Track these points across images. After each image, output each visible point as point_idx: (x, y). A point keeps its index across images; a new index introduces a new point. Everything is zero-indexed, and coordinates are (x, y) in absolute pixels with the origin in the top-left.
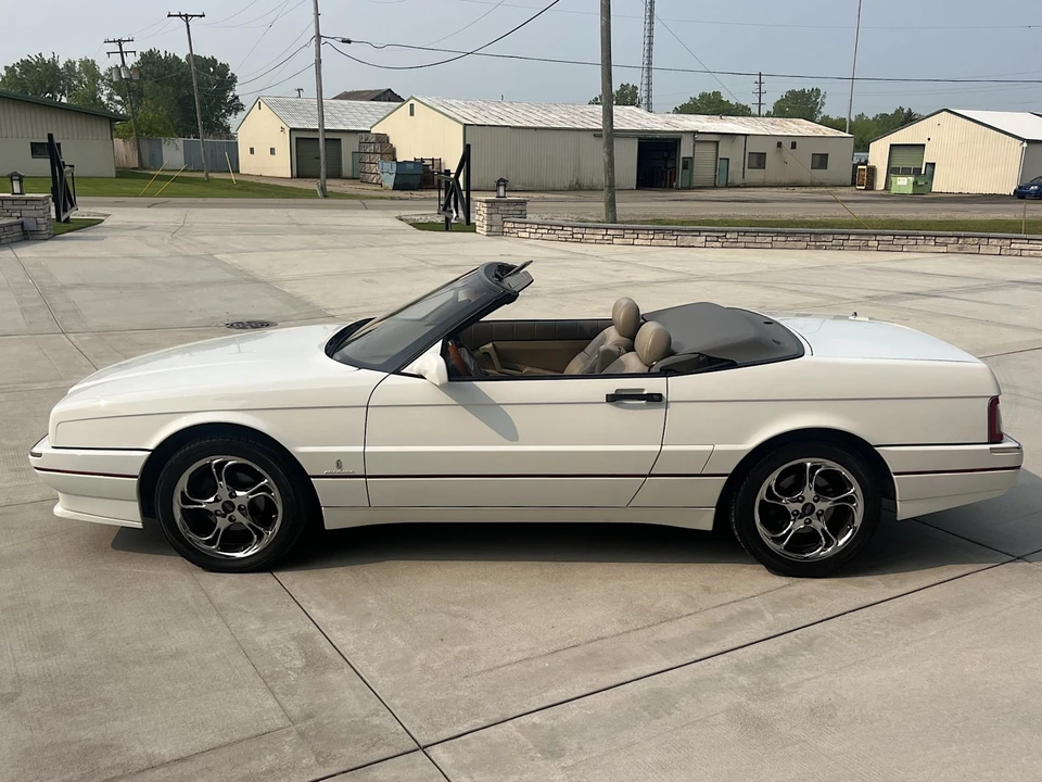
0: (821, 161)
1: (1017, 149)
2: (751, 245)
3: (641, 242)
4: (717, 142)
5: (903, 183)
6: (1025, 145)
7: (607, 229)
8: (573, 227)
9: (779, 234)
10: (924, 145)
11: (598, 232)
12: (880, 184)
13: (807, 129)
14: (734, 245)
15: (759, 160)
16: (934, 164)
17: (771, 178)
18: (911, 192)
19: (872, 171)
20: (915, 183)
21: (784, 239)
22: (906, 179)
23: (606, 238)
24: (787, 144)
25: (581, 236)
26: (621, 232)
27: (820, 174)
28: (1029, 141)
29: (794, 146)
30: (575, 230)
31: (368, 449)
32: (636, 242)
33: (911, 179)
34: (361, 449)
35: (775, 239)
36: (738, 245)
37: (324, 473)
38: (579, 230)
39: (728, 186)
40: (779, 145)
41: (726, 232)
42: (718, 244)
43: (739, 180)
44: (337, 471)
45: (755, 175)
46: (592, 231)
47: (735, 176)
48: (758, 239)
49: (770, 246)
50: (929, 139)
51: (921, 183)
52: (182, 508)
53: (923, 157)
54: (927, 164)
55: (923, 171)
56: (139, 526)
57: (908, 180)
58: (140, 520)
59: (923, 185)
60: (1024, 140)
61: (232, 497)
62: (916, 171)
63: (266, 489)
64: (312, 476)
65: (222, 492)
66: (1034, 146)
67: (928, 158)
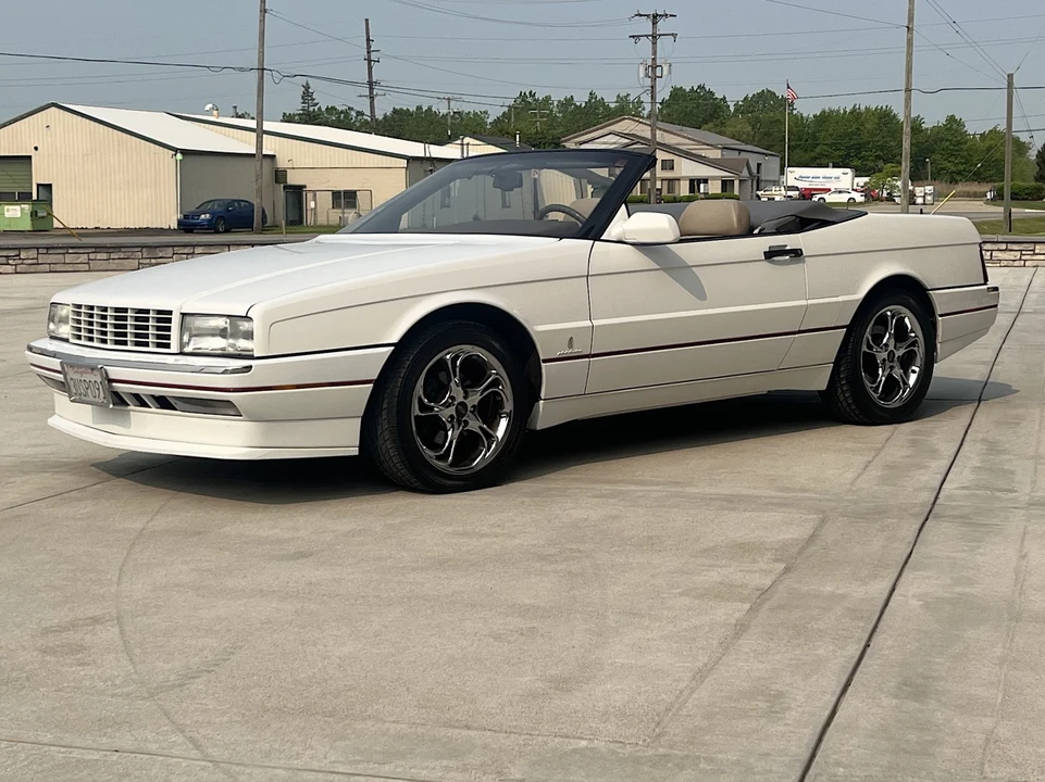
1: (168, 165)
2: (59, 268)
6: (179, 156)
9: (98, 248)
10: (30, 157)
14: (33, 268)
16: (50, 186)
18: (29, 229)
20: (34, 214)
21: (105, 256)
22: (18, 208)
28: (184, 152)
31: (596, 323)
33: (27, 207)
34: (588, 323)
35: (92, 256)
36: (40, 267)
37: (557, 355)
41: (19, 249)
42: (9, 269)
44: (568, 352)
48: (69, 259)
49: (86, 267)
50: (36, 148)
51: (40, 214)
52: (417, 417)
53: (31, 175)
54: (38, 185)
55: (35, 197)
56: (355, 451)
57: (22, 210)
58: (358, 444)
59: (43, 217)
60: (176, 150)
61: (465, 398)
62: (25, 197)
63: (496, 383)
64: (545, 361)
65: (457, 391)
66: (190, 159)
67: (39, 177)
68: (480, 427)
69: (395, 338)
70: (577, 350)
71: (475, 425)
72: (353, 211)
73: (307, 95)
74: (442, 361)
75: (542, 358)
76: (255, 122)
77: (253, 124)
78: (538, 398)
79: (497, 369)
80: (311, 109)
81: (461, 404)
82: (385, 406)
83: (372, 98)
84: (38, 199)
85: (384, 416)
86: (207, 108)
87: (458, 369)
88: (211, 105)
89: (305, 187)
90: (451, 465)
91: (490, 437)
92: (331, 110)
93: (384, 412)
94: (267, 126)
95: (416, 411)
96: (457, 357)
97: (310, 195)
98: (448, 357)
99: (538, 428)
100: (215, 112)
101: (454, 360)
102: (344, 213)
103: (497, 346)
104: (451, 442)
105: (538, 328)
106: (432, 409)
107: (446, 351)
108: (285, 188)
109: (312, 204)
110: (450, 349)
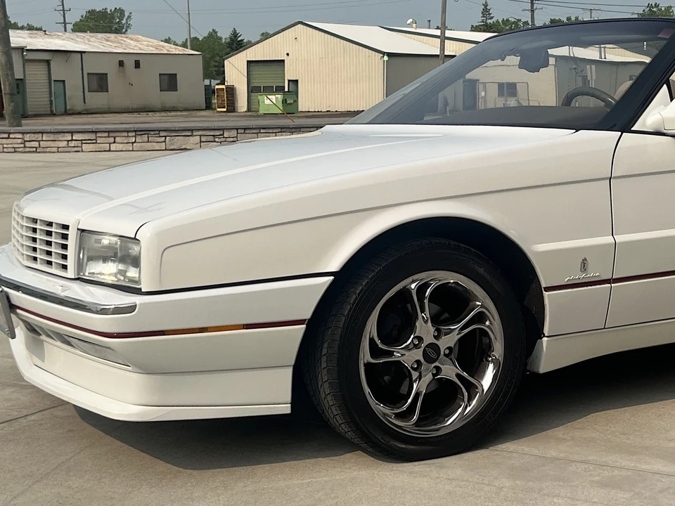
0: (169, 82)
1: (378, 63)
3: (120, 147)
4: (48, 62)
5: (271, 102)
6: (386, 58)
7: (72, 133)
8: (23, 133)
10: (284, 61)
11: (60, 137)
12: (242, 104)
13: (148, 46)
15: (100, 82)
16: (297, 81)
17: (118, 103)
18: (282, 111)
19: (231, 91)
20: (284, 101)
22: (274, 97)
23: (72, 144)
24: (129, 63)
25: (36, 144)
26: (92, 136)
27: (170, 98)
28: (390, 55)
29: (137, 65)
30: (27, 137)
31: (619, 238)
32: (113, 147)
33: (280, 97)
34: (610, 239)
37: (565, 281)
38: (33, 137)
39: (67, 113)
40: (121, 64)
43: (79, 106)
44: (580, 276)
45: (97, 99)
46: (52, 137)
47: (75, 101)
50: (288, 54)
51: (288, 102)
52: (367, 365)
53: (284, 74)
54: (289, 81)
55: (286, 90)
56: (286, 409)
57: (276, 98)
58: (289, 399)
59: (291, 104)
60: (384, 53)
61: (436, 337)
62: (280, 89)
63: (481, 318)
64: (547, 289)
65: (424, 329)
66: (394, 60)
67: (289, 76)
68: (458, 376)
69: (335, 264)
70: (592, 274)
71: (450, 371)
72: (515, 98)
73: (486, 11)
74: (405, 292)
75: (544, 285)
76: (439, 31)
77: (438, 32)
78: (540, 335)
79: (482, 300)
80: (489, 21)
81: (431, 345)
82: (324, 351)
83: (532, 11)
84: (288, 91)
85: (324, 365)
86: (408, 22)
87: (426, 301)
88: (411, 20)
89: (478, 80)
90: (417, 424)
91: (472, 388)
92: (506, 22)
93: (324, 359)
94: (448, 34)
95: (365, 356)
96: (426, 285)
97: (481, 87)
98: (413, 286)
99: (542, 370)
100: (414, 25)
101: (422, 289)
102: (506, 101)
103: (481, 270)
104: (417, 395)
105: (537, 248)
106: (391, 354)
107: (410, 279)
108: (464, 82)
109: (483, 94)
110: (415, 277)
